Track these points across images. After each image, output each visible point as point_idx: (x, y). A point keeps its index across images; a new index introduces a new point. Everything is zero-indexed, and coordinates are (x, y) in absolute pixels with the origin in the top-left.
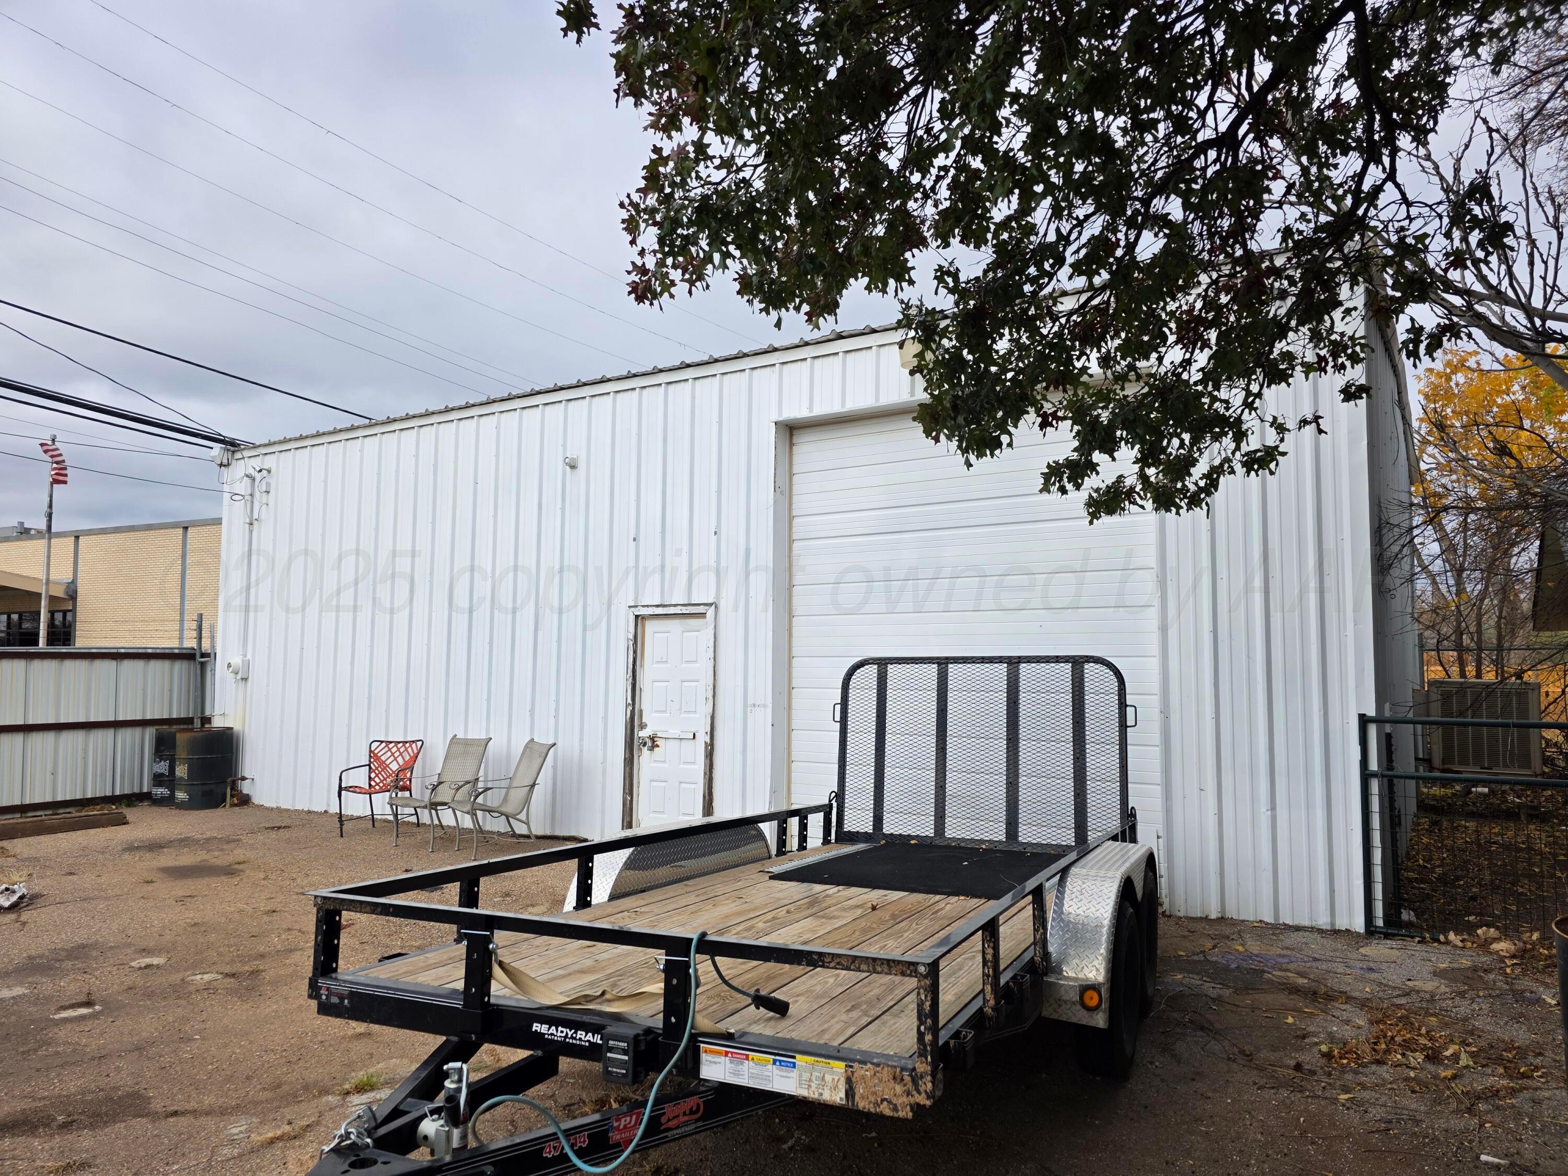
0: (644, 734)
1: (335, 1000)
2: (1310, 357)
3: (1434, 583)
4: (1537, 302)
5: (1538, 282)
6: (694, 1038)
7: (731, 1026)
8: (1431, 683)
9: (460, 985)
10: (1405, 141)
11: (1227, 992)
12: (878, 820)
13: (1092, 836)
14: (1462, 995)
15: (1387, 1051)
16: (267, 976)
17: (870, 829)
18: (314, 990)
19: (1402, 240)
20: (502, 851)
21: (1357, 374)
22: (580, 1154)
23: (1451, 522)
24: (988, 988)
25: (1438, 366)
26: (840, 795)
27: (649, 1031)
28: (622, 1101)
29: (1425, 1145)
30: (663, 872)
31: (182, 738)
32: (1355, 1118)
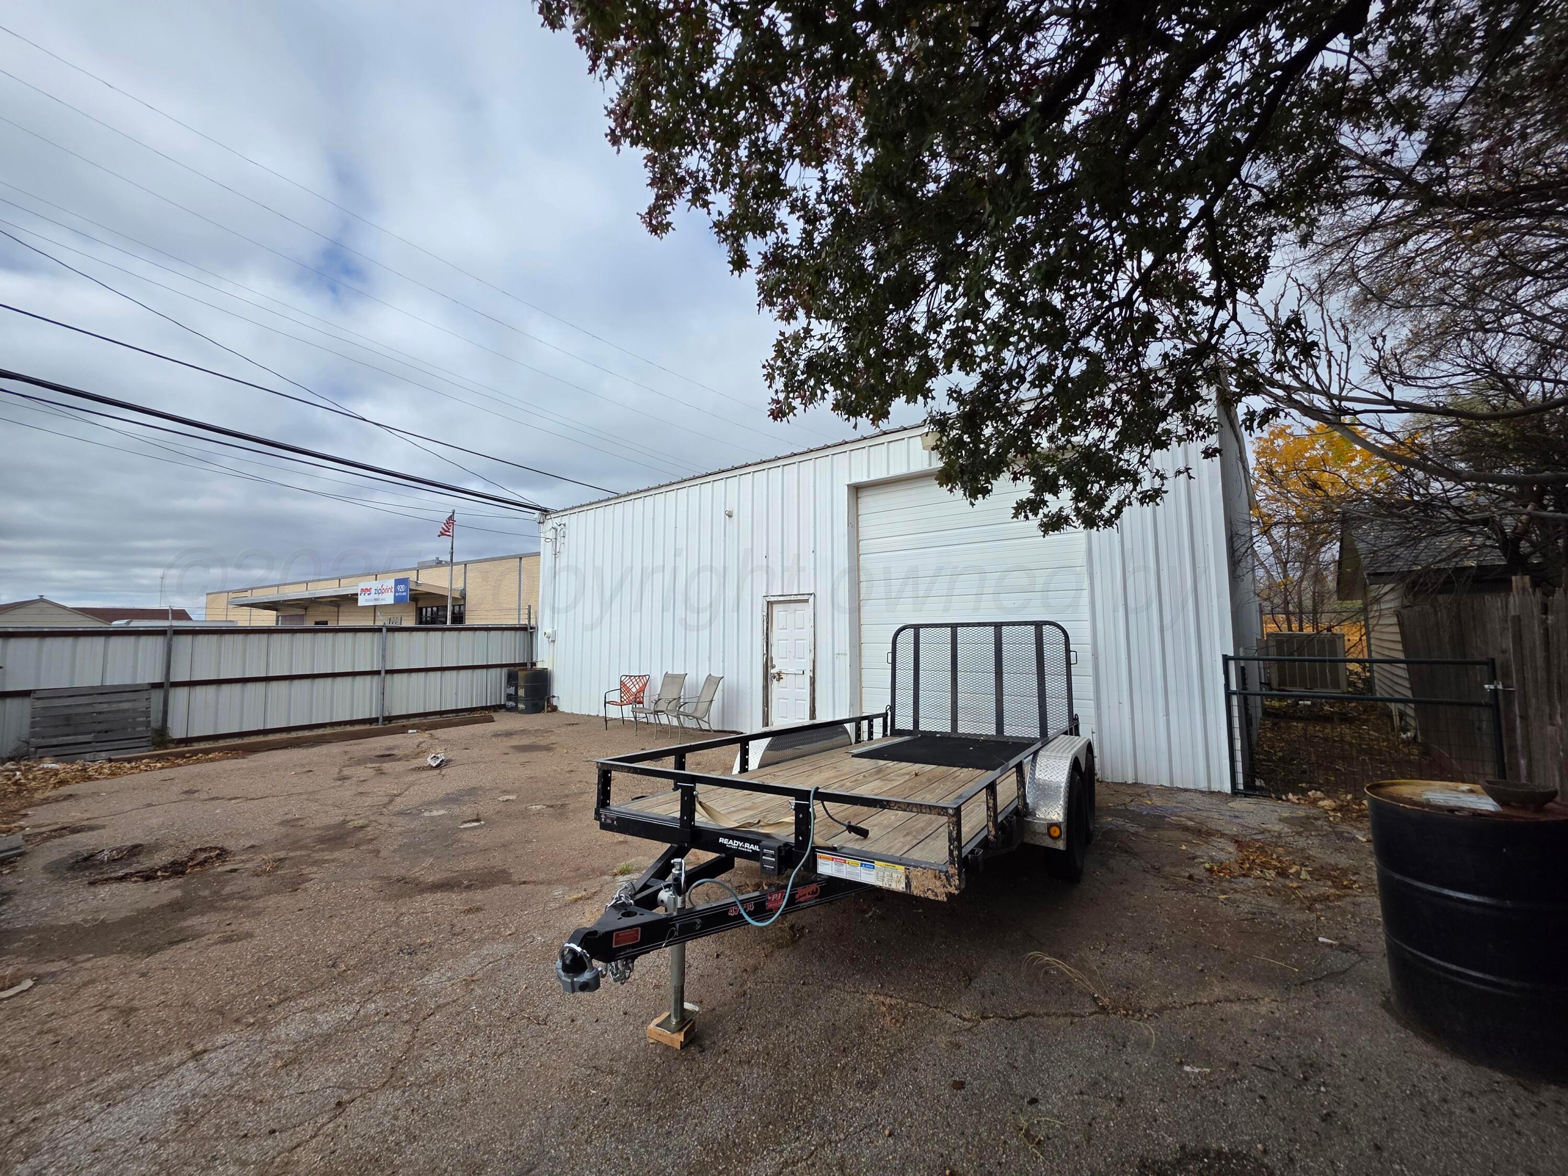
0: (773, 671)
1: (609, 821)
2: (1181, 431)
3: (1268, 572)
4: (1335, 390)
5: (1335, 378)
6: (813, 849)
7: (835, 843)
8: (1269, 635)
9: (678, 815)
10: (1241, 295)
11: (1141, 830)
12: (916, 722)
13: (1051, 732)
14: (1299, 834)
15: (1250, 869)
16: (571, 807)
17: (911, 728)
18: (598, 816)
19: (1242, 356)
20: (695, 739)
21: (1213, 441)
22: (750, 914)
23: (1277, 533)
24: (991, 824)
25: (1265, 435)
26: (893, 707)
27: (787, 844)
28: (770, 885)
29: (1279, 930)
30: (789, 752)
31: (521, 674)
32: (1230, 911)
